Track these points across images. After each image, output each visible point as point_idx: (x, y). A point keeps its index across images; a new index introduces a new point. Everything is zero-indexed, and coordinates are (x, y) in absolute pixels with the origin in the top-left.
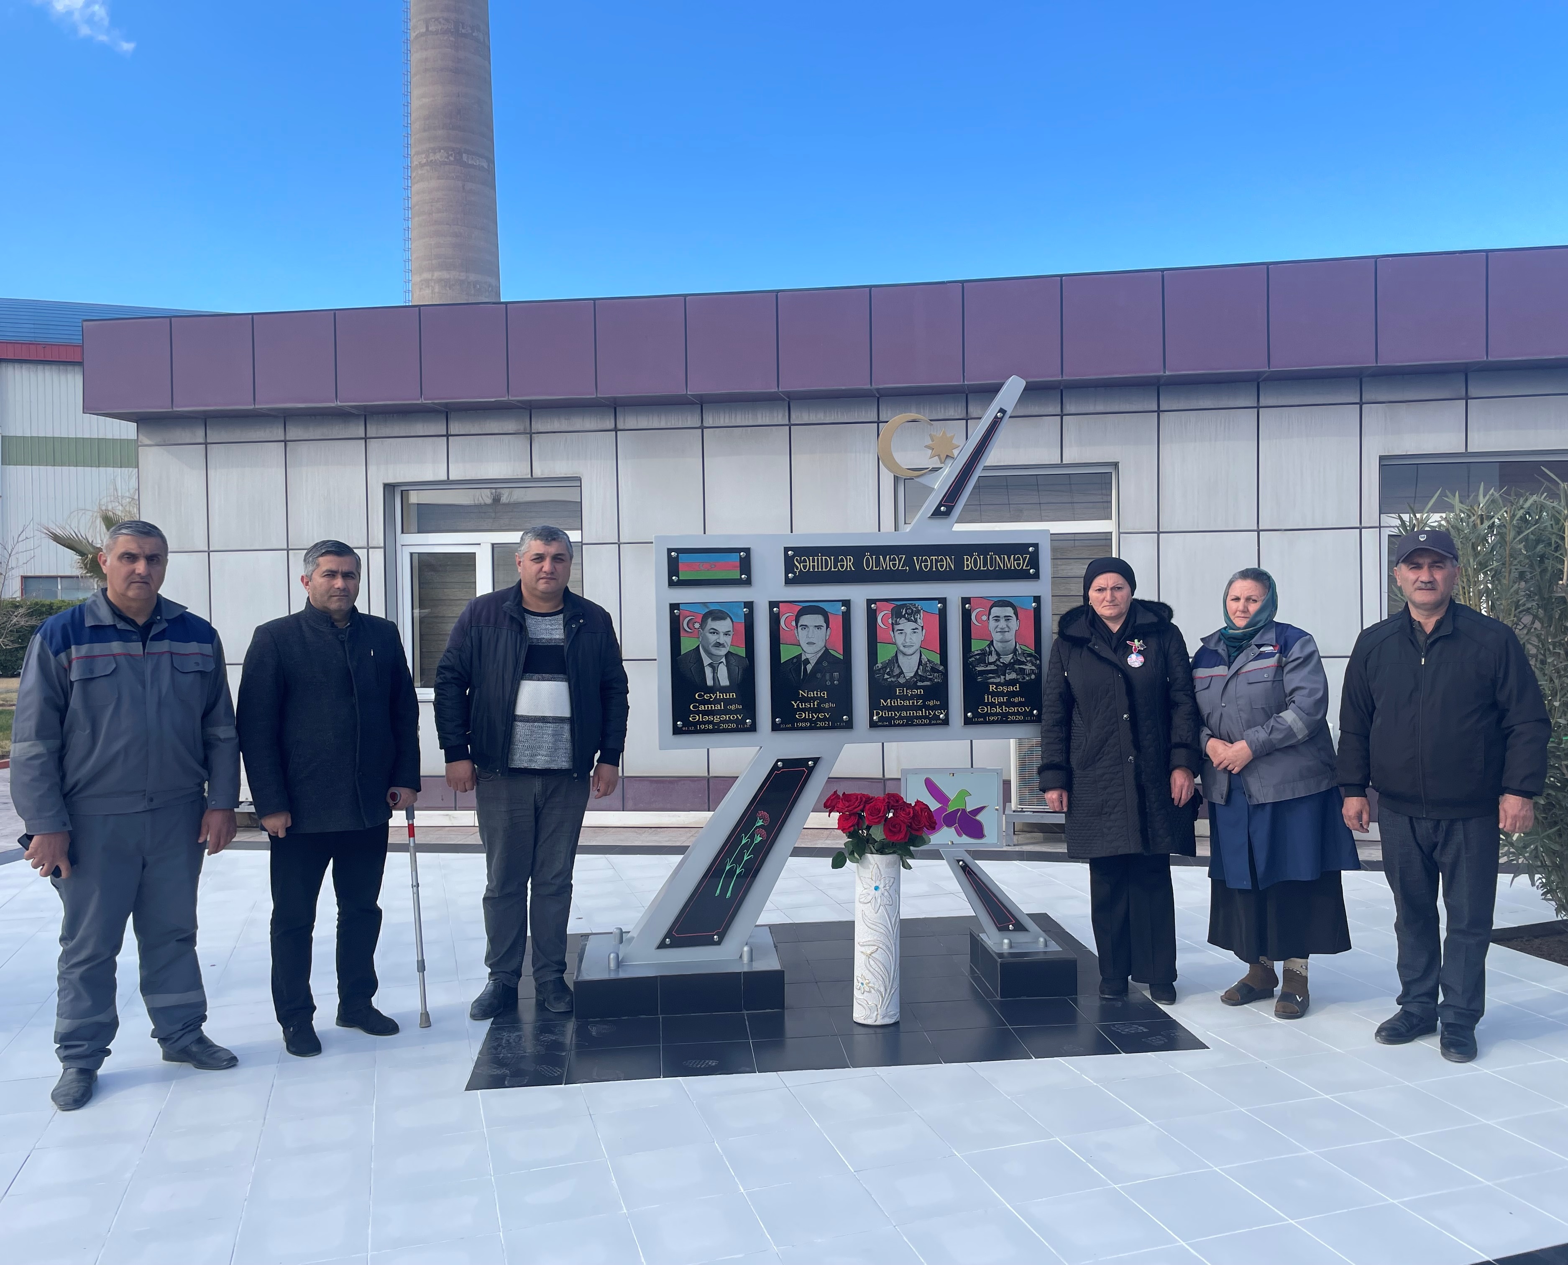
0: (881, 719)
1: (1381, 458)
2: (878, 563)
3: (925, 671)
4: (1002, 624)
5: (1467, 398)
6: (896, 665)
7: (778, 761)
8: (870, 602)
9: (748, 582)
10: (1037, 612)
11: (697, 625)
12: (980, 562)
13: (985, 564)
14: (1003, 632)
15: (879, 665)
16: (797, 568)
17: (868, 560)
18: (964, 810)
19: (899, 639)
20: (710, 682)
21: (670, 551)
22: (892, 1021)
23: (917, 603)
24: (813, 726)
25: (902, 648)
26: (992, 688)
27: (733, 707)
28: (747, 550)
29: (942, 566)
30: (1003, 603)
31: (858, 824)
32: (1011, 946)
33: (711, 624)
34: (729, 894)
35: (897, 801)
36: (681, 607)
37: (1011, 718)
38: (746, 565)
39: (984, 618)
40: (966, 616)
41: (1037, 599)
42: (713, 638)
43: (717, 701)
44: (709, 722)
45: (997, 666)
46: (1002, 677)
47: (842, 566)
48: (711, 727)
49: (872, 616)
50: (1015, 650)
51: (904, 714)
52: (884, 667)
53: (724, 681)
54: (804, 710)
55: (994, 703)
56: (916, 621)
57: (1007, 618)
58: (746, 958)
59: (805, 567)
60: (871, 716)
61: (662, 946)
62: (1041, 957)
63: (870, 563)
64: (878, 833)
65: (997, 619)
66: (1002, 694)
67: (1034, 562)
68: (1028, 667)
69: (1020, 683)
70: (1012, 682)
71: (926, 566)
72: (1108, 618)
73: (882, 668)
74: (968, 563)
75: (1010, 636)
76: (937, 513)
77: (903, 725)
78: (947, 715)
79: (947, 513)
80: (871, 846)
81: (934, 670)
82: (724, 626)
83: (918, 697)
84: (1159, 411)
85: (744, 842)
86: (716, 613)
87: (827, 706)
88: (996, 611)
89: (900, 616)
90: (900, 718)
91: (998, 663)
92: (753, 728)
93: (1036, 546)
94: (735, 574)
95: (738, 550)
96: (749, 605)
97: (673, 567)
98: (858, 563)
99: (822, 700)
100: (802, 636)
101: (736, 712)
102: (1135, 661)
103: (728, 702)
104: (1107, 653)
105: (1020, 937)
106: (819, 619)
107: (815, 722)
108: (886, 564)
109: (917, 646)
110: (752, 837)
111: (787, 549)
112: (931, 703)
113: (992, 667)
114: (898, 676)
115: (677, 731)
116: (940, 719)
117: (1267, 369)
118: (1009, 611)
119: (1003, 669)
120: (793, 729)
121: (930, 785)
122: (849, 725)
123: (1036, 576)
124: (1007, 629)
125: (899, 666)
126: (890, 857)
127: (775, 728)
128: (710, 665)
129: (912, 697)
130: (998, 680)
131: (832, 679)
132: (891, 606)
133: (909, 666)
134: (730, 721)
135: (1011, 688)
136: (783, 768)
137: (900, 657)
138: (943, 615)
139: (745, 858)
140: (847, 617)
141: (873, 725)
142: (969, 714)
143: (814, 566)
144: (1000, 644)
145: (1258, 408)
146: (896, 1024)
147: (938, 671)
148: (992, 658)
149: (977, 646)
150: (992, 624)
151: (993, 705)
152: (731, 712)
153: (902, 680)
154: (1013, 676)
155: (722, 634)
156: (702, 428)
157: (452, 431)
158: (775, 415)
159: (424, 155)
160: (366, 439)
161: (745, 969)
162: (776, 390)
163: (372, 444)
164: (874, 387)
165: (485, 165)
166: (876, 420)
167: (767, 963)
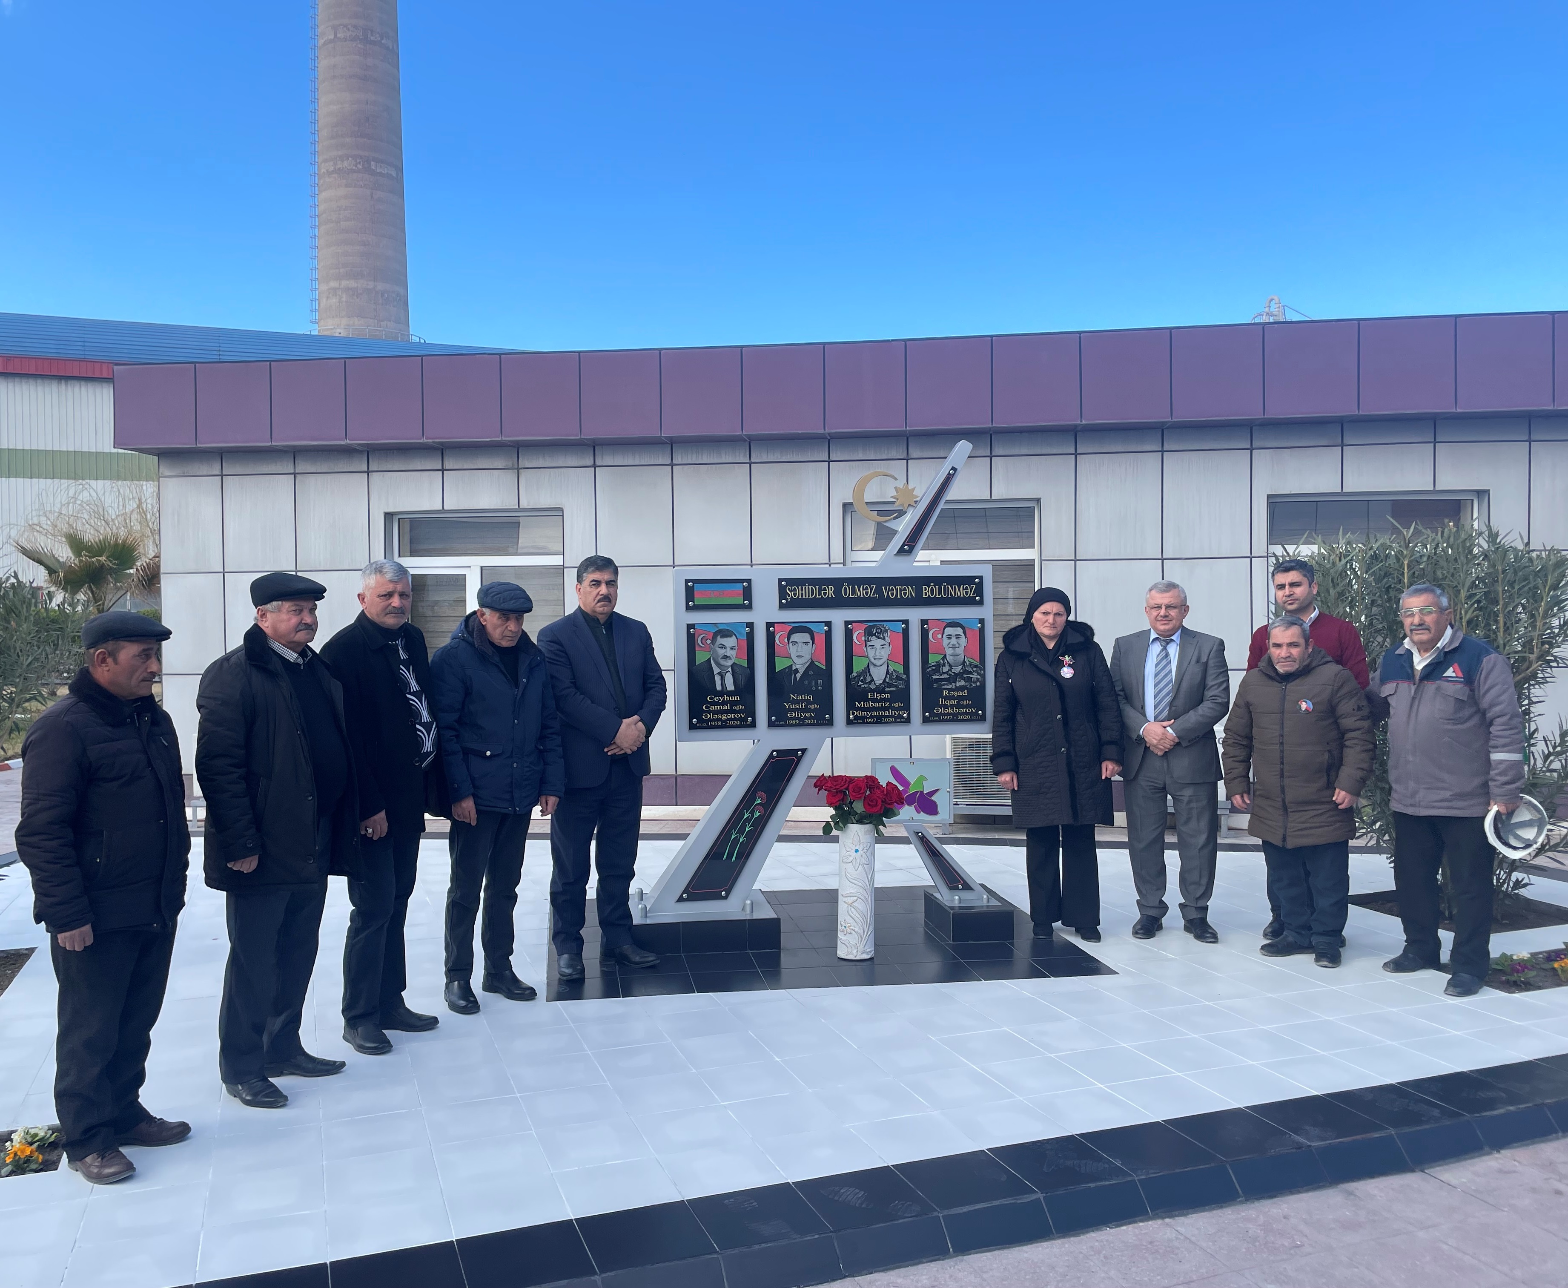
0: (856, 718)
1: (1269, 496)
2: (854, 592)
3: (891, 678)
4: (954, 641)
5: (1342, 446)
6: (868, 674)
7: (773, 751)
8: (847, 623)
9: (750, 607)
10: (982, 631)
11: (709, 642)
12: (936, 591)
13: (940, 593)
14: (954, 647)
15: (855, 674)
16: (789, 596)
17: (845, 589)
18: (922, 792)
19: (871, 653)
20: (719, 688)
21: (687, 581)
22: (868, 957)
23: (885, 624)
24: (802, 724)
25: (873, 660)
26: (945, 693)
27: (737, 708)
28: (749, 581)
29: (905, 594)
30: (953, 624)
31: (843, 800)
32: (960, 900)
33: (720, 640)
34: (734, 858)
35: (874, 782)
36: (696, 627)
37: (961, 717)
38: (747, 593)
39: (939, 636)
40: (924, 634)
41: (982, 621)
42: (721, 652)
43: (724, 703)
44: (718, 720)
45: (950, 675)
46: (954, 684)
47: (825, 594)
48: (720, 723)
49: (848, 634)
50: (964, 662)
51: (874, 713)
52: (859, 676)
53: (730, 687)
54: (794, 710)
55: (946, 706)
56: (884, 639)
57: (958, 637)
58: (748, 909)
59: (795, 594)
60: (848, 715)
61: (681, 899)
62: (985, 909)
63: (847, 592)
64: (859, 807)
65: (949, 637)
66: (953, 698)
67: (979, 590)
68: (974, 676)
69: (967, 689)
70: (962, 688)
71: (892, 594)
72: (1046, 637)
73: (857, 676)
74: (926, 592)
75: (960, 651)
76: (901, 551)
77: (873, 723)
78: (909, 715)
79: (910, 551)
80: (852, 817)
81: (898, 678)
82: (730, 642)
83: (886, 700)
84: (1076, 454)
85: (745, 817)
86: (724, 632)
87: (812, 707)
88: (948, 631)
89: (872, 635)
90: (872, 717)
91: (950, 672)
92: (753, 725)
93: (981, 578)
94: (739, 600)
95: (742, 581)
96: (750, 625)
97: (690, 593)
98: (837, 592)
99: (809, 702)
100: (793, 650)
101: (739, 712)
102: (1067, 672)
103: (733, 703)
104: (1044, 665)
105: (966, 895)
106: (806, 637)
107: (803, 720)
108: (860, 592)
109: (885, 659)
110: (752, 813)
111: (780, 580)
112: (896, 705)
113: (946, 676)
114: (870, 683)
115: (692, 727)
116: (903, 718)
117: (1170, 420)
118: (959, 631)
119: (953, 678)
120: (785, 725)
121: (894, 771)
122: (830, 723)
123: (981, 603)
124: (957, 646)
125: (870, 675)
126: (867, 826)
127: (771, 724)
128: (719, 673)
129: (881, 700)
130: (950, 687)
131: (817, 685)
132: (865, 626)
133: (878, 675)
134: (735, 719)
135: (961, 693)
136: (776, 757)
137: (871, 667)
138: (906, 633)
139: (747, 830)
140: (828, 635)
141: (849, 722)
142: (927, 714)
143: (802, 594)
144: (951, 657)
145: (1163, 452)
146: (871, 959)
147: (902, 679)
148: (945, 669)
149: (933, 659)
150: (945, 641)
151: (946, 707)
152: (735, 712)
153: (873, 687)
154: (963, 683)
155: (728, 649)
156: (672, 465)
157: (447, 466)
158: (737, 454)
159: (331, 163)
160: (368, 472)
161: (748, 918)
162: (741, 433)
163: (374, 477)
164: (827, 431)
165: (394, 174)
166: (827, 459)
167: (766, 913)
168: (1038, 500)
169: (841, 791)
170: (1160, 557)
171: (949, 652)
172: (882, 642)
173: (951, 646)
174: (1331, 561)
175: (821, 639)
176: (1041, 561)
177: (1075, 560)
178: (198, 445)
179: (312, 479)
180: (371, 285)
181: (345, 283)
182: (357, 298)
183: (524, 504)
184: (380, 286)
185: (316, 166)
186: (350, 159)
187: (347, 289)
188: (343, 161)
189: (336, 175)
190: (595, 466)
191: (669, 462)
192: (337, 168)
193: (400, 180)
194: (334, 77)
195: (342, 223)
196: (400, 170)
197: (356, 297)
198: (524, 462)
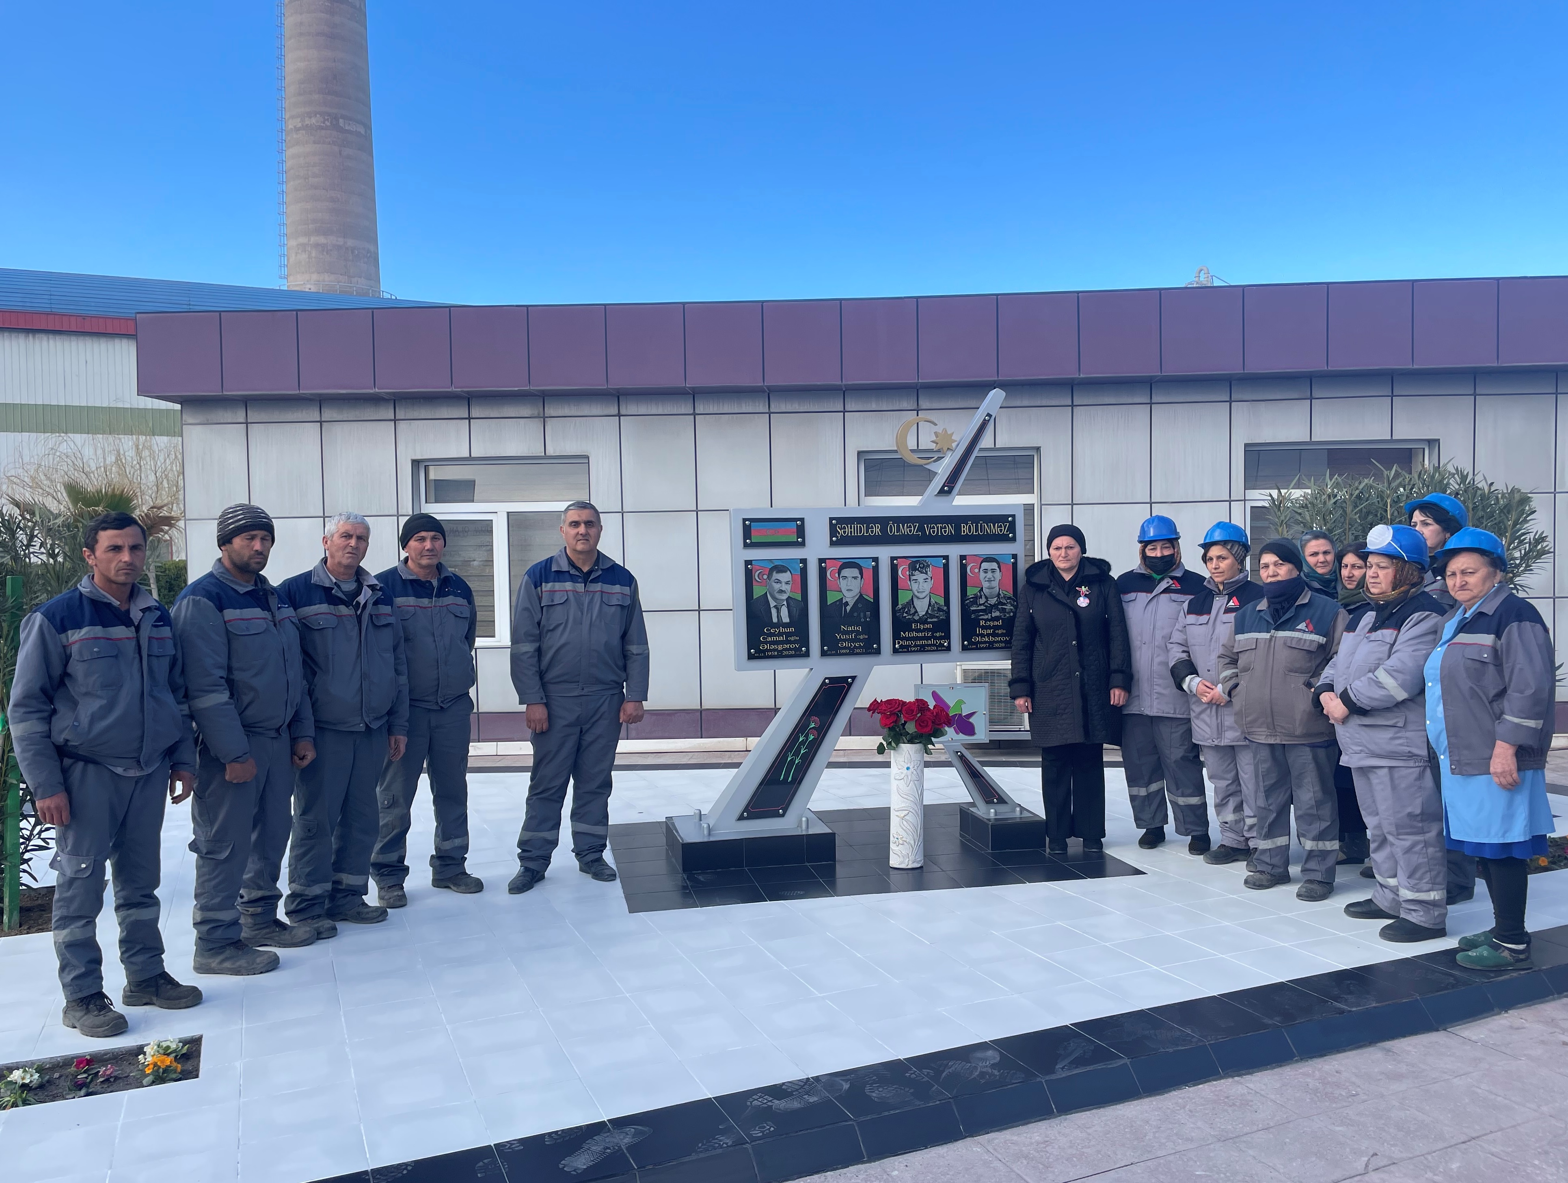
0: (901, 646)
1: (1246, 445)
2: (898, 530)
3: (933, 610)
4: (989, 575)
5: (1311, 398)
6: (912, 606)
7: (826, 678)
8: (893, 559)
9: (803, 544)
10: (1015, 565)
11: (765, 577)
12: (973, 529)
13: (977, 530)
14: (990, 581)
15: (900, 606)
16: (839, 533)
17: (891, 527)
18: (960, 715)
19: (915, 587)
20: (775, 620)
21: (744, 520)
22: (919, 865)
23: (927, 559)
24: (852, 653)
25: (916, 593)
26: (982, 623)
27: (792, 639)
28: (802, 520)
29: (945, 532)
30: (989, 559)
31: (896, 722)
32: (996, 813)
33: (776, 576)
34: (790, 779)
35: (924, 704)
36: (753, 563)
37: (997, 645)
38: (801, 531)
39: (977, 570)
40: (963, 568)
41: (1015, 556)
42: (777, 586)
43: (780, 634)
44: (774, 650)
45: (986, 606)
46: (990, 615)
47: (872, 532)
48: (776, 653)
49: (894, 569)
50: (999, 594)
51: (918, 643)
52: (903, 608)
53: (786, 619)
54: (845, 640)
55: (983, 634)
56: (926, 573)
57: (993, 571)
58: (804, 826)
59: (845, 532)
60: (894, 644)
61: (741, 818)
62: (1017, 820)
63: (892, 530)
64: (911, 728)
65: (986, 571)
66: (989, 627)
67: (1012, 527)
68: (1008, 607)
69: (1002, 619)
70: (997, 619)
71: (934, 532)
72: (1063, 570)
73: (902, 608)
74: (965, 530)
75: (995, 584)
76: (942, 492)
77: (917, 651)
78: (949, 643)
79: (949, 492)
80: (904, 738)
81: (939, 610)
82: (785, 577)
83: (928, 630)
84: (1072, 406)
85: (801, 739)
86: (780, 568)
87: (861, 637)
88: (985, 565)
89: (916, 569)
90: (916, 646)
91: (986, 604)
92: (807, 655)
93: (1013, 516)
94: (793, 538)
95: (796, 520)
96: (804, 561)
97: (747, 532)
98: (884, 530)
99: (858, 633)
100: (843, 584)
101: (794, 642)
102: (1083, 602)
103: (788, 635)
104: (1061, 596)
105: (1002, 808)
106: (855, 572)
107: (853, 649)
108: (905, 530)
109: (927, 592)
110: (807, 736)
111: (831, 519)
112: (938, 634)
113: (982, 607)
114: (914, 614)
115: (751, 657)
116: (944, 646)
117: (1160, 374)
118: (994, 565)
119: (989, 609)
120: (837, 655)
121: (935, 695)
122: (878, 652)
123: (1014, 539)
124: (993, 579)
125: (914, 607)
126: (917, 745)
127: (824, 654)
128: (775, 607)
129: (924, 630)
130: (986, 617)
131: (865, 617)
132: (909, 561)
133: (922, 607)
134: (790, 649)
135: (996, 623)
136: (829, 684)
137: (915, 600)
138: (946, 567)
139: (802, 752)
140: (876, 570)
141: (895, 651)
142: (966, 643)
143: (851, 532)
144: (987, 590)
145: (1151, 404)
146: (921, 867)
147: (943, 611)
148: (982, 601)
149: (971, 592)
150: (982, 575)
151: (983, 636)
152: (790, 642)
153: (916, 618)
154: (997, 614)
155: (783, 584)
156: (694, 414)
157: (473, 415)
158: (757, 404)
159: (299, 120)
160: (395, 420)
161: (804, 833)
162: (762, 384)
163: (401, 425)
164: (844, 382)
165: (362, 131)
166: (843, 410)
167: (820, 829)
168: (1038, 449)
169: (895, 713)
170: (1149, 501)
171: (985, 585)
172: (924, 576)
173: (987, 579)
174: (1323, 501)
175: (868, 574)
176: (1041, 505)
177: (1072, 504)
178: (225, 393)
179: (338, 428)
180: (341, 241)
181: (313, 239)
182: (327, 254)
183: (550, 451)
184: (350, 243)
185: (284, 122)
186: (318, 116)
187: (317, 245)
188: (310, 117)
189: (304, 132)
190: (619, 415)
191: (692, 412)
192: (305, 125)
193: (368, 138)
194: (301, 34)
195: (310, 179)
196: (368, 128)
197: (325, 253)
198: (550, 411)
